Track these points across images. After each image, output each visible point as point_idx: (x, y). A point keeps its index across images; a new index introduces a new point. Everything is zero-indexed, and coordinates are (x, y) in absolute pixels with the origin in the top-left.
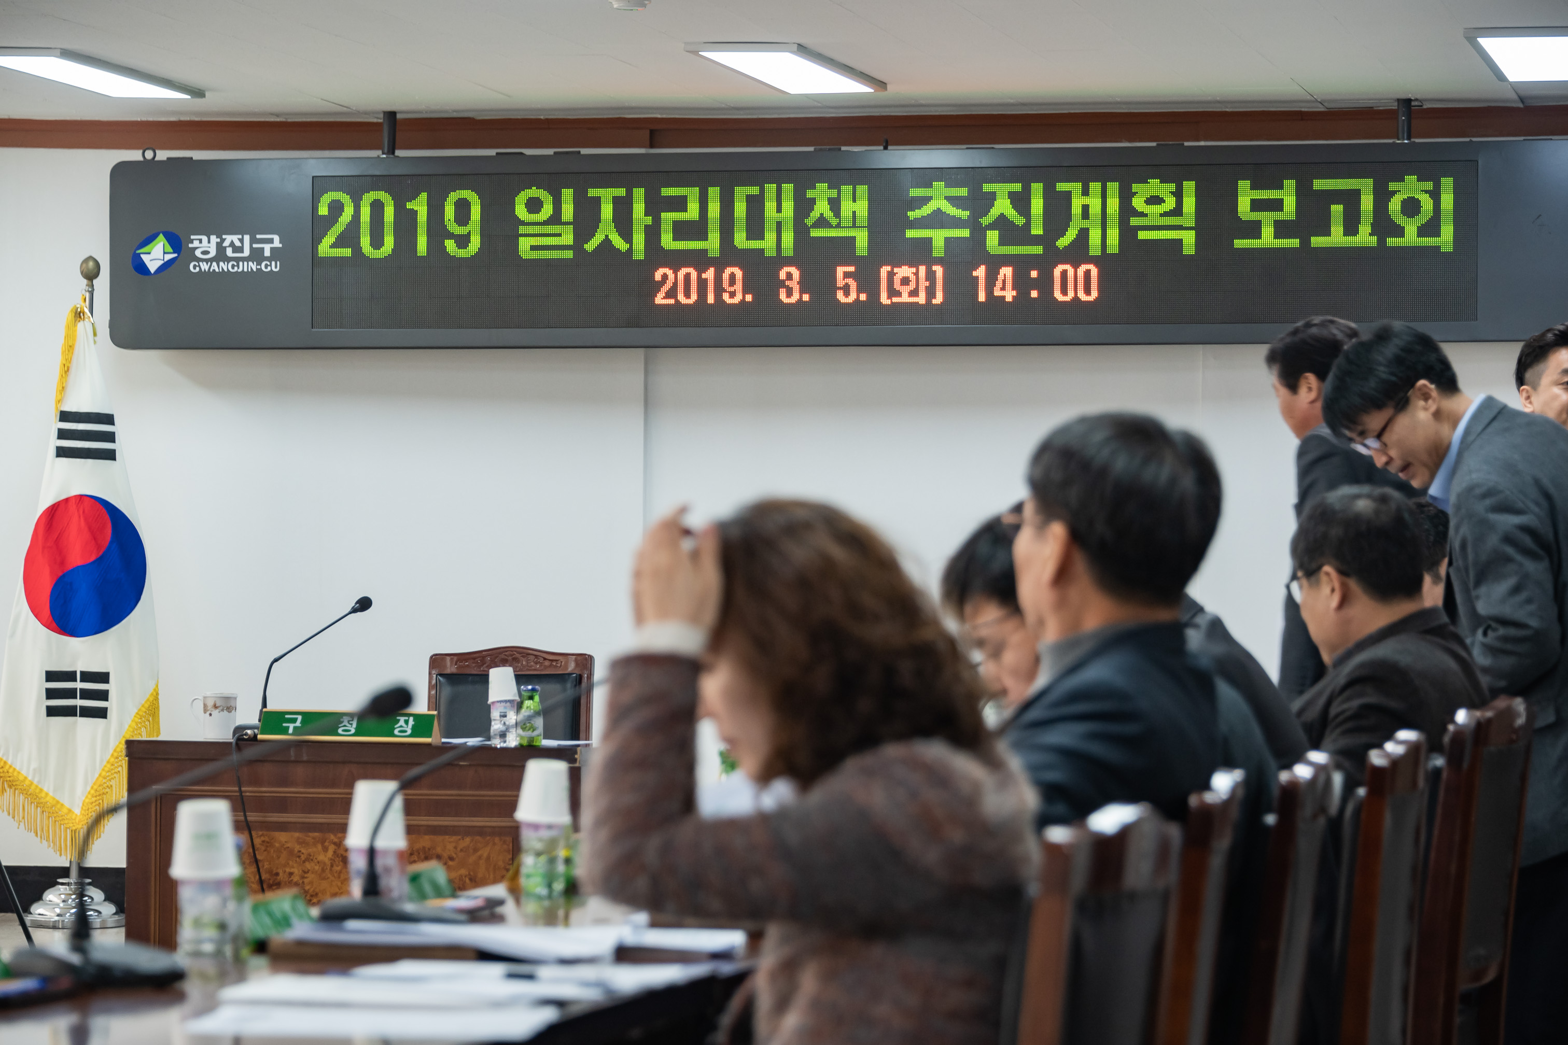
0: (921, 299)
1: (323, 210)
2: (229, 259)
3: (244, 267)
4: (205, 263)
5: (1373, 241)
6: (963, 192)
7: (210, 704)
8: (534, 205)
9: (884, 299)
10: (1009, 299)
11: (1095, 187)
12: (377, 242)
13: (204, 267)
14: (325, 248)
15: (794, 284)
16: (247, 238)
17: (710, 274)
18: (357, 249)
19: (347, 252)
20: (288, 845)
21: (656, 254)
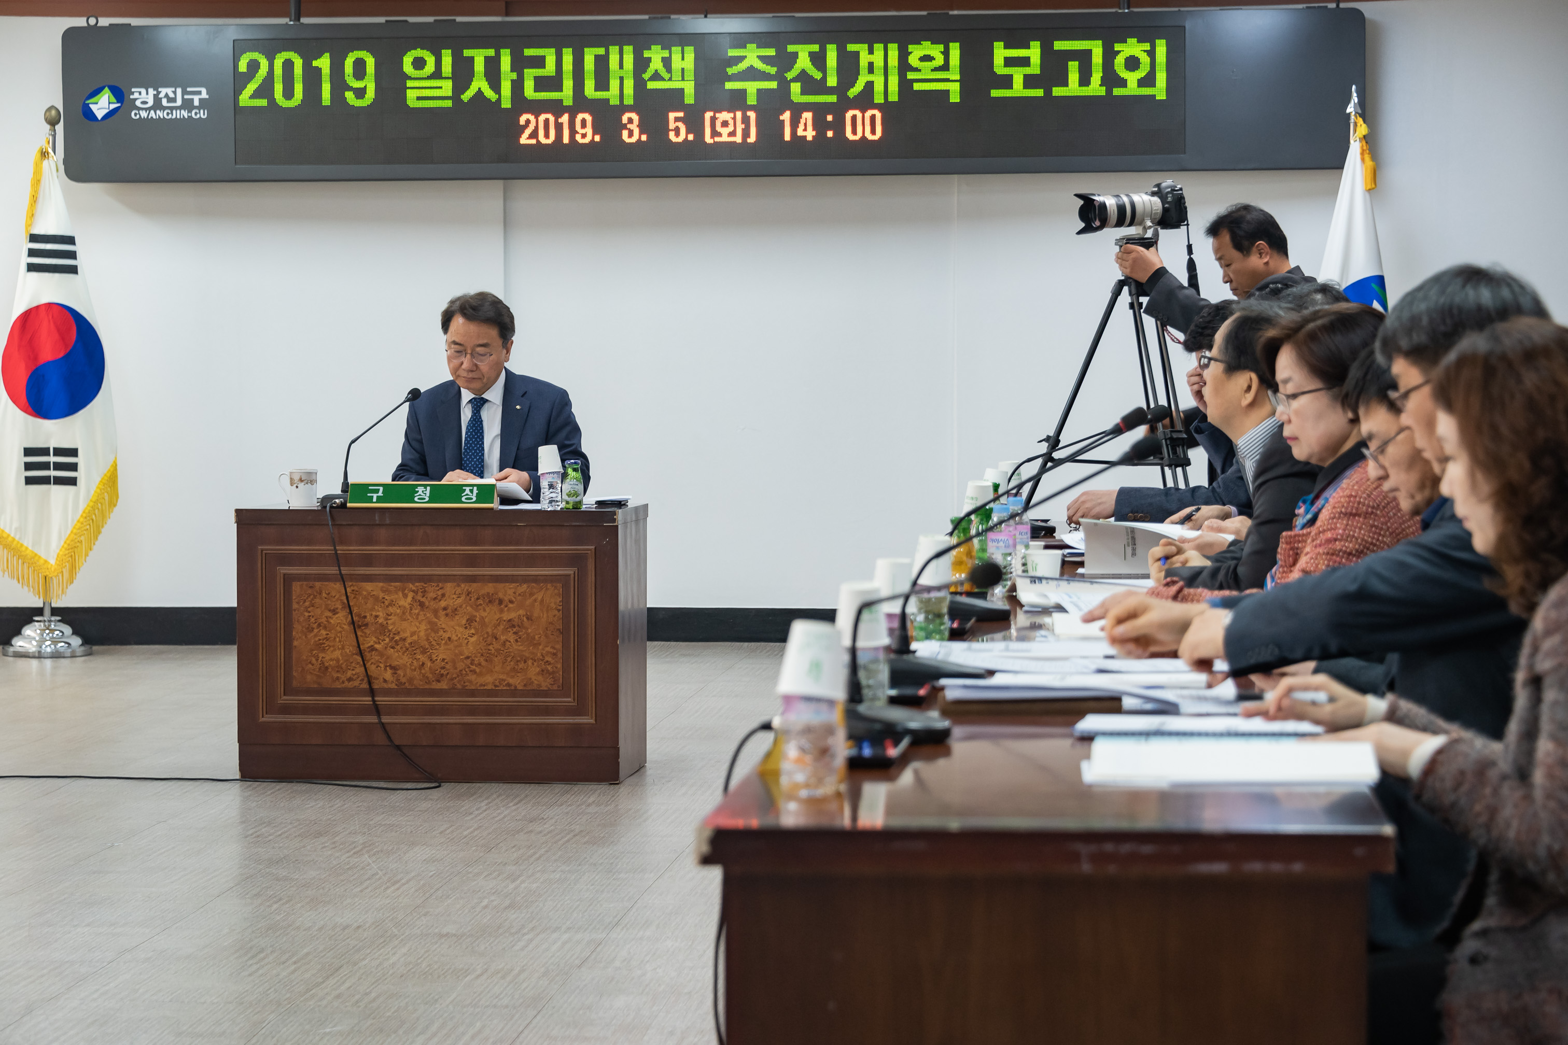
0: (738, 139)
1: (243, 68)
2: (164, 108)
3: (177, 114)
4: (144, 112)
5: (1102, 91)
6: (771, 52)
7: (296, 478)
8: (419, 63)
9: (708, 140)
10: (809, 138)
11: (879, 47)
12: (288, 93)
13: (144, 114)
14: (245, 99)
15: (634, 127)
16: (179, 91)
17: (565, 119)
18: (272, 100)
19: (263, 102)
20: (374, 593)
21: (521, 103)
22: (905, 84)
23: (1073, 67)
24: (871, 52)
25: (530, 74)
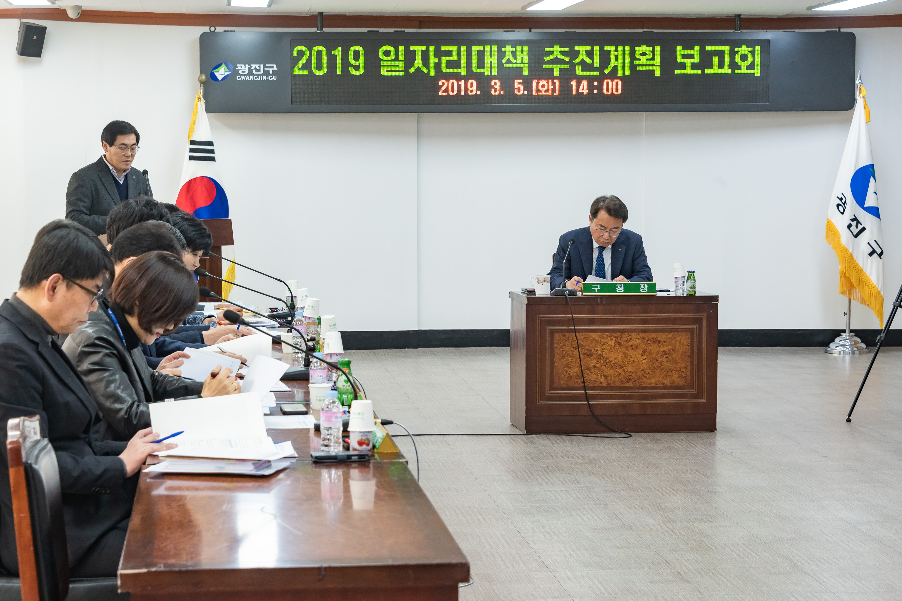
0: (550, 94)
1: (295, 54)
2: (254, 75)
3: (261, 78)
4: (243, 76)
5: (729, 72)
6: (567, 49)
8: (387, 53)
9: (535, 94)
10: (585, 93)
11: (620, 48)
12: (319, 68)
13: (243, 78)
14: (296, 71)
15: (497, 87)
16: (262, 66)
17: (462, 83)
18: (311, 71)
19: (306, 72)
20: (596, 338)
21: (440, 75)
22: (633, 67)
23: (716, 60)
24: (616, 50)
25: (444, 60)
